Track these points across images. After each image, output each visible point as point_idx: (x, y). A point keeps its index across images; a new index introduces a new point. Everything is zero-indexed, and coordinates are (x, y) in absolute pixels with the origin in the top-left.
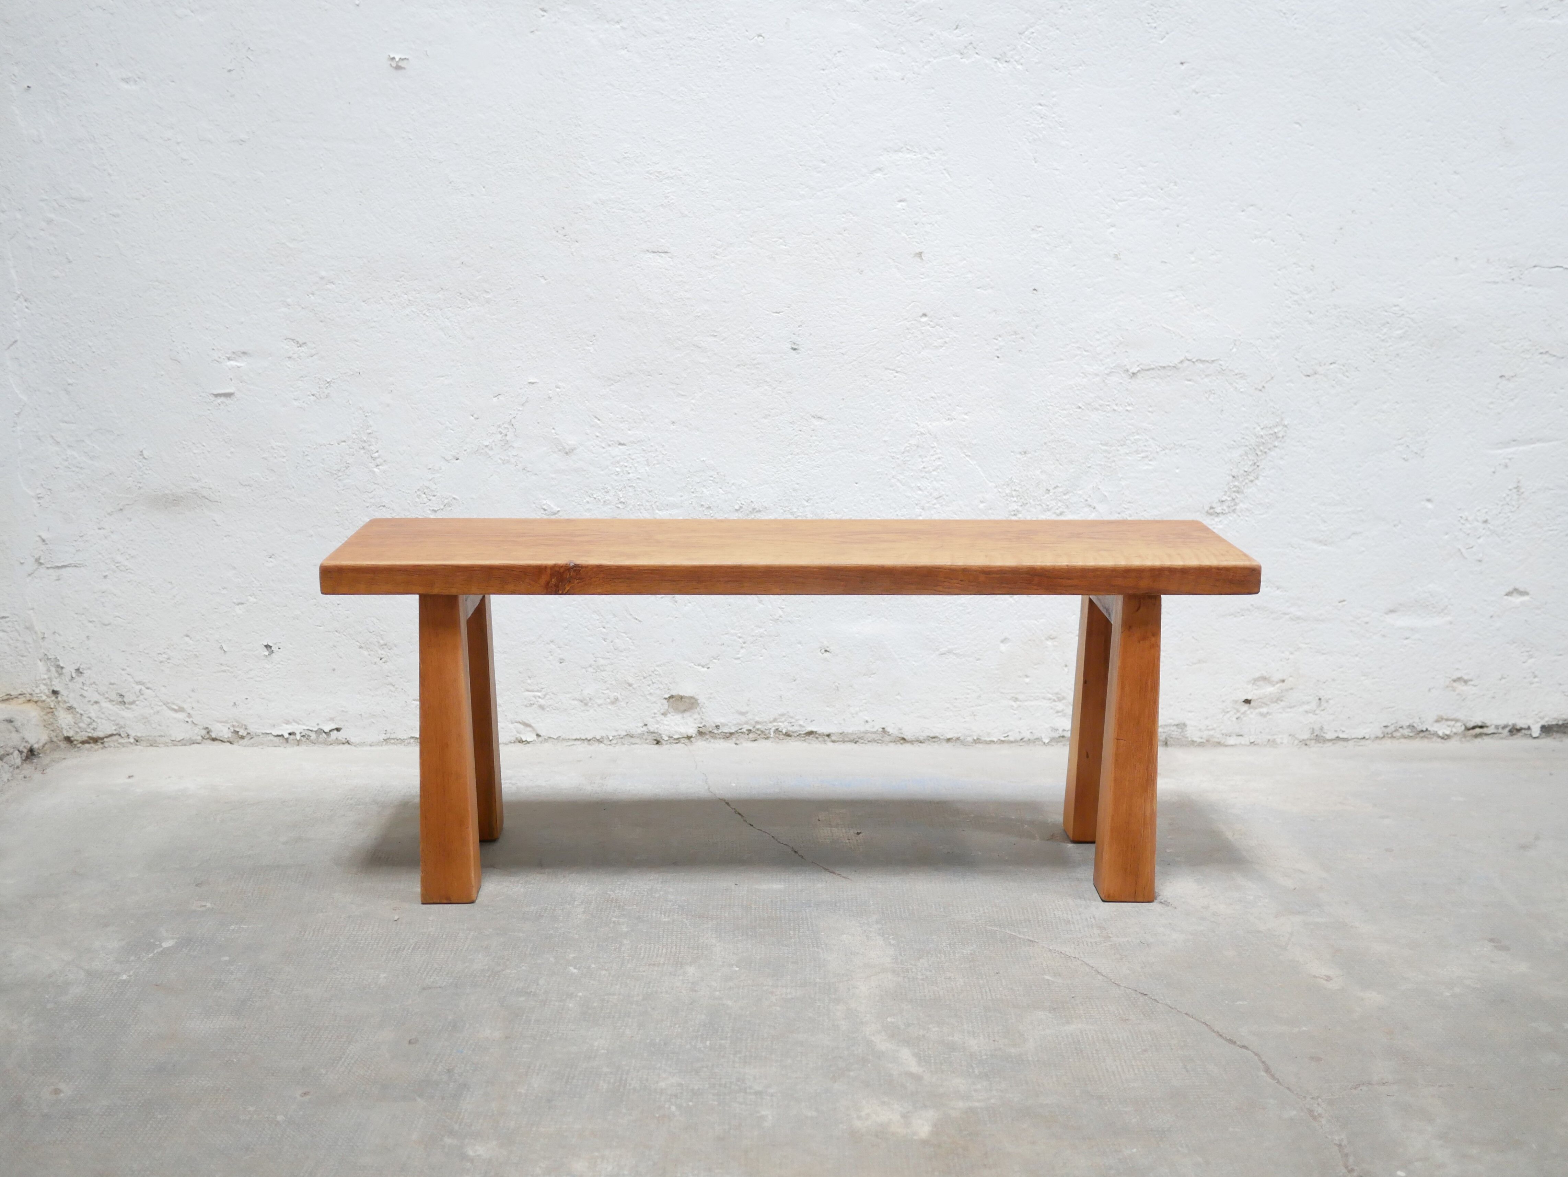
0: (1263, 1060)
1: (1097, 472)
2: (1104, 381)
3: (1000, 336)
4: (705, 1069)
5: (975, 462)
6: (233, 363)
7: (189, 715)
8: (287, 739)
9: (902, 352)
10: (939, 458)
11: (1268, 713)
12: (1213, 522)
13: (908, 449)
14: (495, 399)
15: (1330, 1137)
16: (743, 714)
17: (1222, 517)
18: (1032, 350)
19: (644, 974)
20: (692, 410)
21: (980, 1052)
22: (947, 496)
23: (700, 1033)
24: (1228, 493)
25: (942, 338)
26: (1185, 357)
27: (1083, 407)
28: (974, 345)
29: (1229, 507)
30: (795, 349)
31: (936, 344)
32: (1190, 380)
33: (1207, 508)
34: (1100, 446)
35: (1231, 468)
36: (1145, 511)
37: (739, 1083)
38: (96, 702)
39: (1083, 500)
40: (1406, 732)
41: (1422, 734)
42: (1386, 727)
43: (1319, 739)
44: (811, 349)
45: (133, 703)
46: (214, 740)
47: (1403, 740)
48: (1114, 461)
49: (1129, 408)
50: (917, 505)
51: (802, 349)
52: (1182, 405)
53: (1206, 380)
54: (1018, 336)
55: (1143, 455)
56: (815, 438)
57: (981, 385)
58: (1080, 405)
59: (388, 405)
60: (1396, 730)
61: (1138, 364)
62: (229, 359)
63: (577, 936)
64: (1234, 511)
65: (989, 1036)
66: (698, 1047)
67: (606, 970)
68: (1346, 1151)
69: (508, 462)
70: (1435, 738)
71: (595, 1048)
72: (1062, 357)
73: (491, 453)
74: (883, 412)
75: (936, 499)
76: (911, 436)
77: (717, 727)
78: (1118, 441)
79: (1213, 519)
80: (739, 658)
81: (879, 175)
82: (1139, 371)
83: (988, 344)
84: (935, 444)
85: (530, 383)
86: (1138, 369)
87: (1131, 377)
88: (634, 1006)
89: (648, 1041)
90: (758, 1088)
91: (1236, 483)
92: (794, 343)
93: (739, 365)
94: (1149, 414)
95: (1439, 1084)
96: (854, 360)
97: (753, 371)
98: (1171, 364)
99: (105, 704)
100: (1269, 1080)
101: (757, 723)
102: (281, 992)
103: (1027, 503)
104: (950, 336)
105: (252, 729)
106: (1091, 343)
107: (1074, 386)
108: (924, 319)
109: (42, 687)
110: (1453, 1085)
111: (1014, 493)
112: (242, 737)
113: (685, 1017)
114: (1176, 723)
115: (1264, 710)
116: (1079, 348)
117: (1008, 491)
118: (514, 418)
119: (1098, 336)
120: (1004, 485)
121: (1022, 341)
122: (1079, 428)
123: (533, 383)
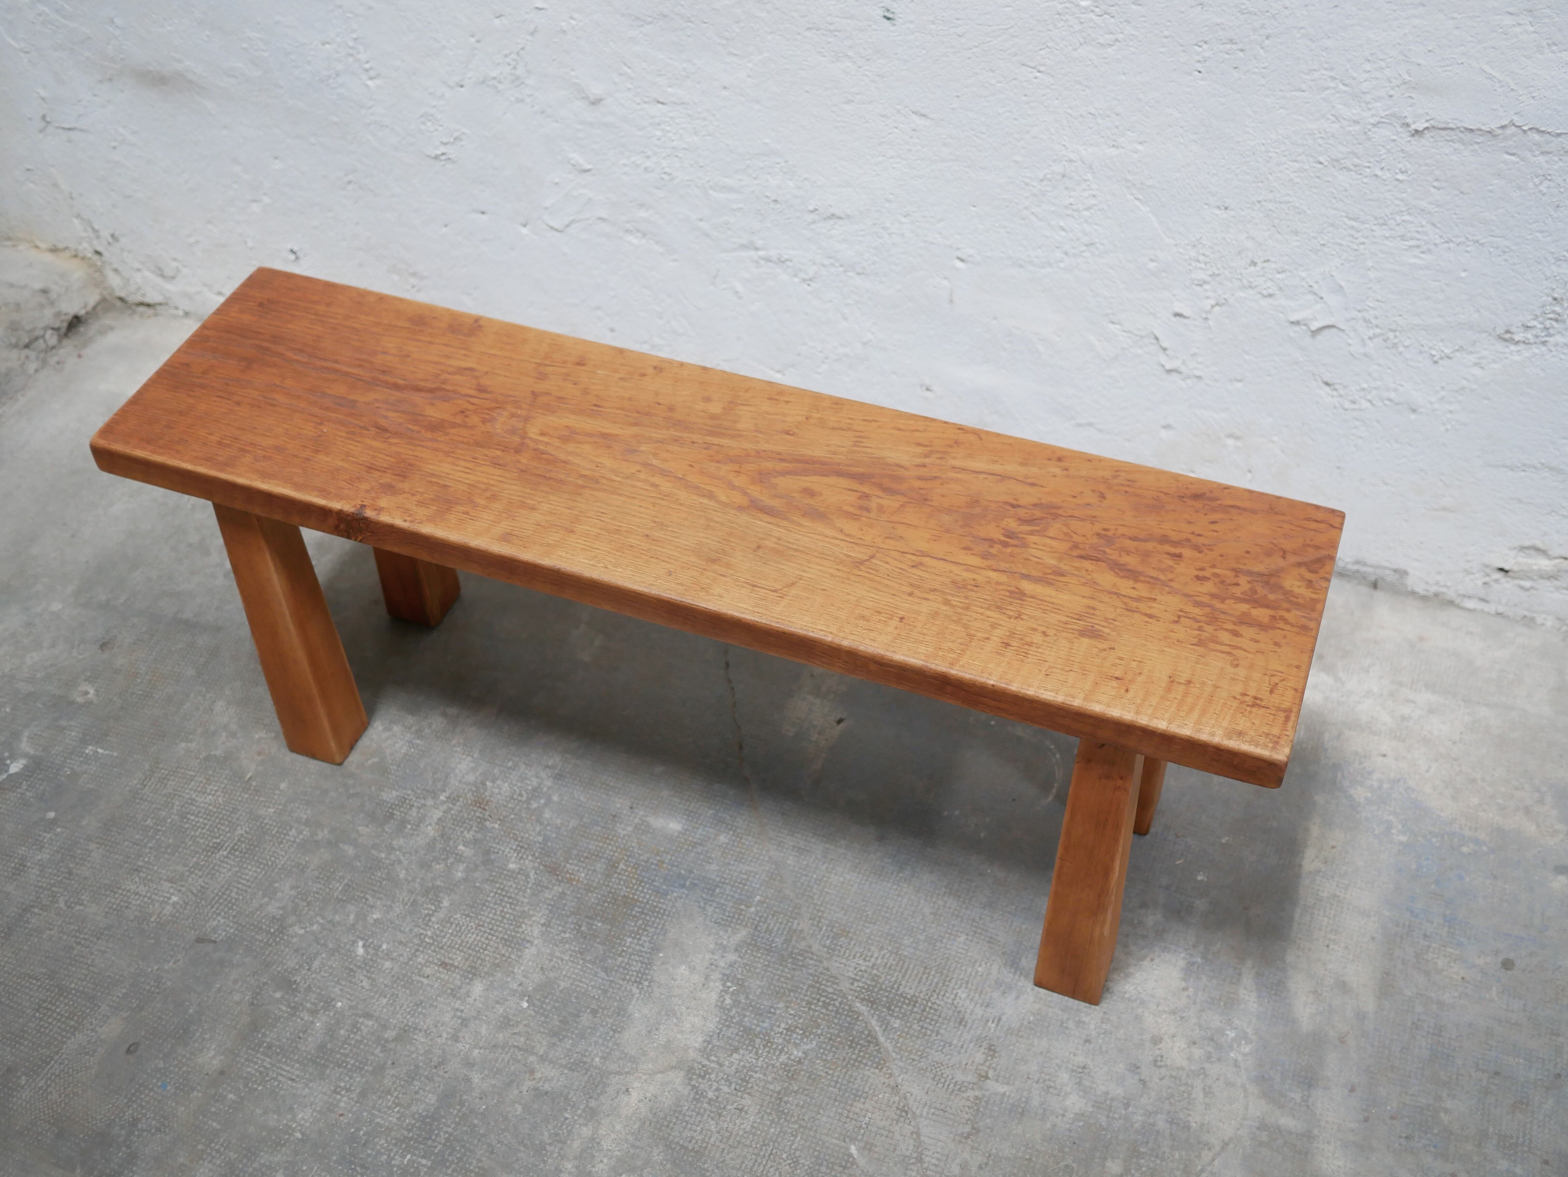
1: (1334, 253)
2: (1366, 133)
3: (1206, 42)
5: (1148, 209)
9: (1049, 45)
10: (1094, 196)
11: (1532, 588)
12: (1507, 350)
13: (1049, 176)
14: (497, 21)
17: (1521, 347)
18: (1256, 70)
20: (749, 76)
22: (1102, 244)
24: (1540, 319)
25: (1112, 33)
26: (1512, 121)
27: (1326, 163)
28: (1162, 50)
29: (1537, 337)
30: (889, 19)
31: (1102, 41)
32: (1513, 154)
33: (1500, 331)
34: (1345, 219)
35: (1554, 287)
36: (1400, 315)
38: (139, 270)
39: (1306, 285)
44: (911, 22)
45: (173, 278)
48: (1363, 243)
49: (1399, 177)
50: (1057, 248)
51: (900, 20)
52: (1490, 188)
53: (1542, 159)
54: (1235, 47)
55: (1412, 243)
56: (916, 141)
57: (1168, 107)
58: (1321, 159)
59: (370, 8)
61: (1428, 118)
63: (403, 874)
64: (1544, 343)
69: (522, 101)
71: (294, 1126)
72: (1304, 87)
73: (500, 87)
74: (1015, 122)
75: (1086, 245)
76: (1054, 161)
78: (1376, 218)
79: (1507, 347)
82: (1427, 128)
83: (1184, 51)
84: (1089, 176)
85: (537, 8)
86: (1427, 125)
87: (1413, 135)
88: (378, 1050)
89: (353, 1130)
91: (1557, 309)
92: (888, 10)
93: (809, 29)
94: (1433, 190)
96: (976, 47)
97: (830, 40)
98: (1483, 128)
103: (1219, 275)
104: (1125, 32)
106: (1355, 75)
107: (1316, 132)
109: (85, 245)
111: (1201, 258)
114: (1395, 566)
115: (1526, 584)
116: (1333, 78)
117: (1193, 254)
118: (523, 49)
119: (1368, 66)
120: (1188, 245)
121: (1241, 54)
122: (1315, 190)
123: (541, 9)
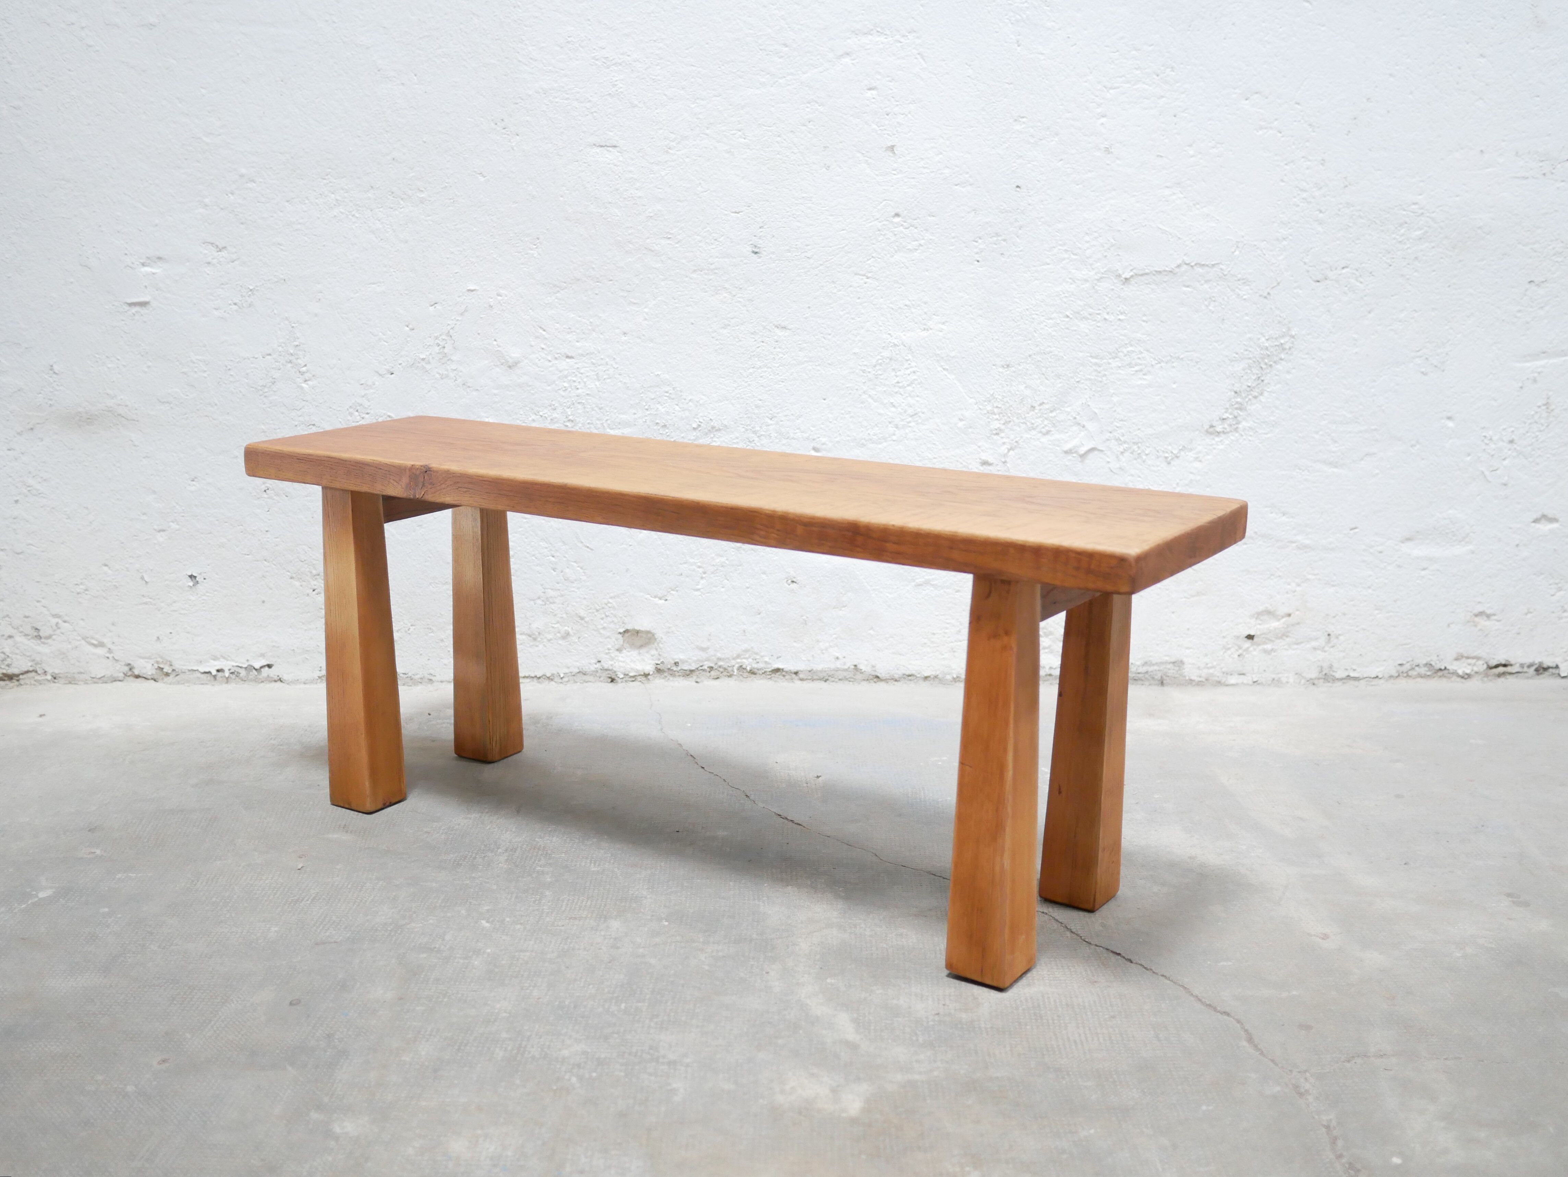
0: (1246, 1028)
1: (1086, 387)
2: (1094, 287)
3: (980, 239)
4: (616, 1036)
5: (954, 377)
6: (148, 269)
7: (110, 651)
8: (215, 676)
9: (873, 255)
10: (914, 372)
11: (1272, 650)
12: (1214, 442)
13: (880, 361)
14: (431, 308)
15: (1316, 1117)
16: (704, 649)
17: (1223, 436)
18: (1016, 253)
19: (563, 928)
20: (646, 319)
21: (927, 1018)
22: (923, 413)
23: (615, 995)
24: (1230, 410)
25: (917, 240)
26: (1183, 261)
27: (1071, 316)
28: (952, 248)
29: (1230, 425)
30: (756, 253)
31: (909, 247)
32: (1188, 286)
33: (1206, 427)
34: (1090, 358)
35: (1233, 382)
36: (1139, 429)
37: (651, 1051)
38: (10, 637)
39: (1071, 418)
40: (1423, 670)
41: (1440, 673)
42: (1401, 665)
43: (1328, 677)
44: (773, 253)
45: (49, 637)
46: (137, 677)
47: (1419, 680)
48: (1105, 375)
49: (1121, 317)
50: (890, 423)
51: (765, 253)
52: (1179, 314)
53: (1206, 286)
54: (1000, 238)
55: (1137, 368)
56: (779, 350)
57: (960, 292)
58: (1068, 313)
59: (316, 315)
60: (1413, 669)
61: (1132, 268)
62: (143, 265)
63: (495, 887)
64: (1236, 430)
65: (939, 1000)
66: (611, 1010)
67: (521, 924)
68: (1335, 1133)
69: (447, 376)
70: (1454, 678)
71: (496, 1011)
72: (1048, 261)
73: (428, 367)
74: (853, 321)
75: (911, 416)
76: (883, 348)
77: (676, 664)
78: (1110, 353)
79: (1213, 439)
80: (698, 590)
81: (846, 60)
82: (1132, 276)
83: (966, 247)
84: (910, 357)
85: (469, 290)
86: (1131, 273)
87: (1124, 284)
88: (547, 964)
89: (557, 1003)
90: (672, 1057)
91: (1239, 400)
92: (756, 246)
93: (695, 271)
94: (1144, 324)
95: (1445, 1057)
96: (821, 265)
97: (711, 277)
98: (1167, 269)
99: (19, 639)
100: (1251, 1050)
101: (719, 659)
102: (159, 947)
103: (1010, 422)
104: (926, 238)
105: (177, 665)
106: (1080, 245)
107: (1061, 293)
108: (897, 220)
110: (1460, 1058)
111: (996, 410)
112: (167, 674)
113: (602, 976)
114: (1173, 660)
115: (1268, 647)
116: (1066, 251)
117: (989, 408)
118: (452, 328)
119: (1087, 238)
120: (985, 401)
121: (1004, 243)
122: (1067, 339)
123: (472, 291)
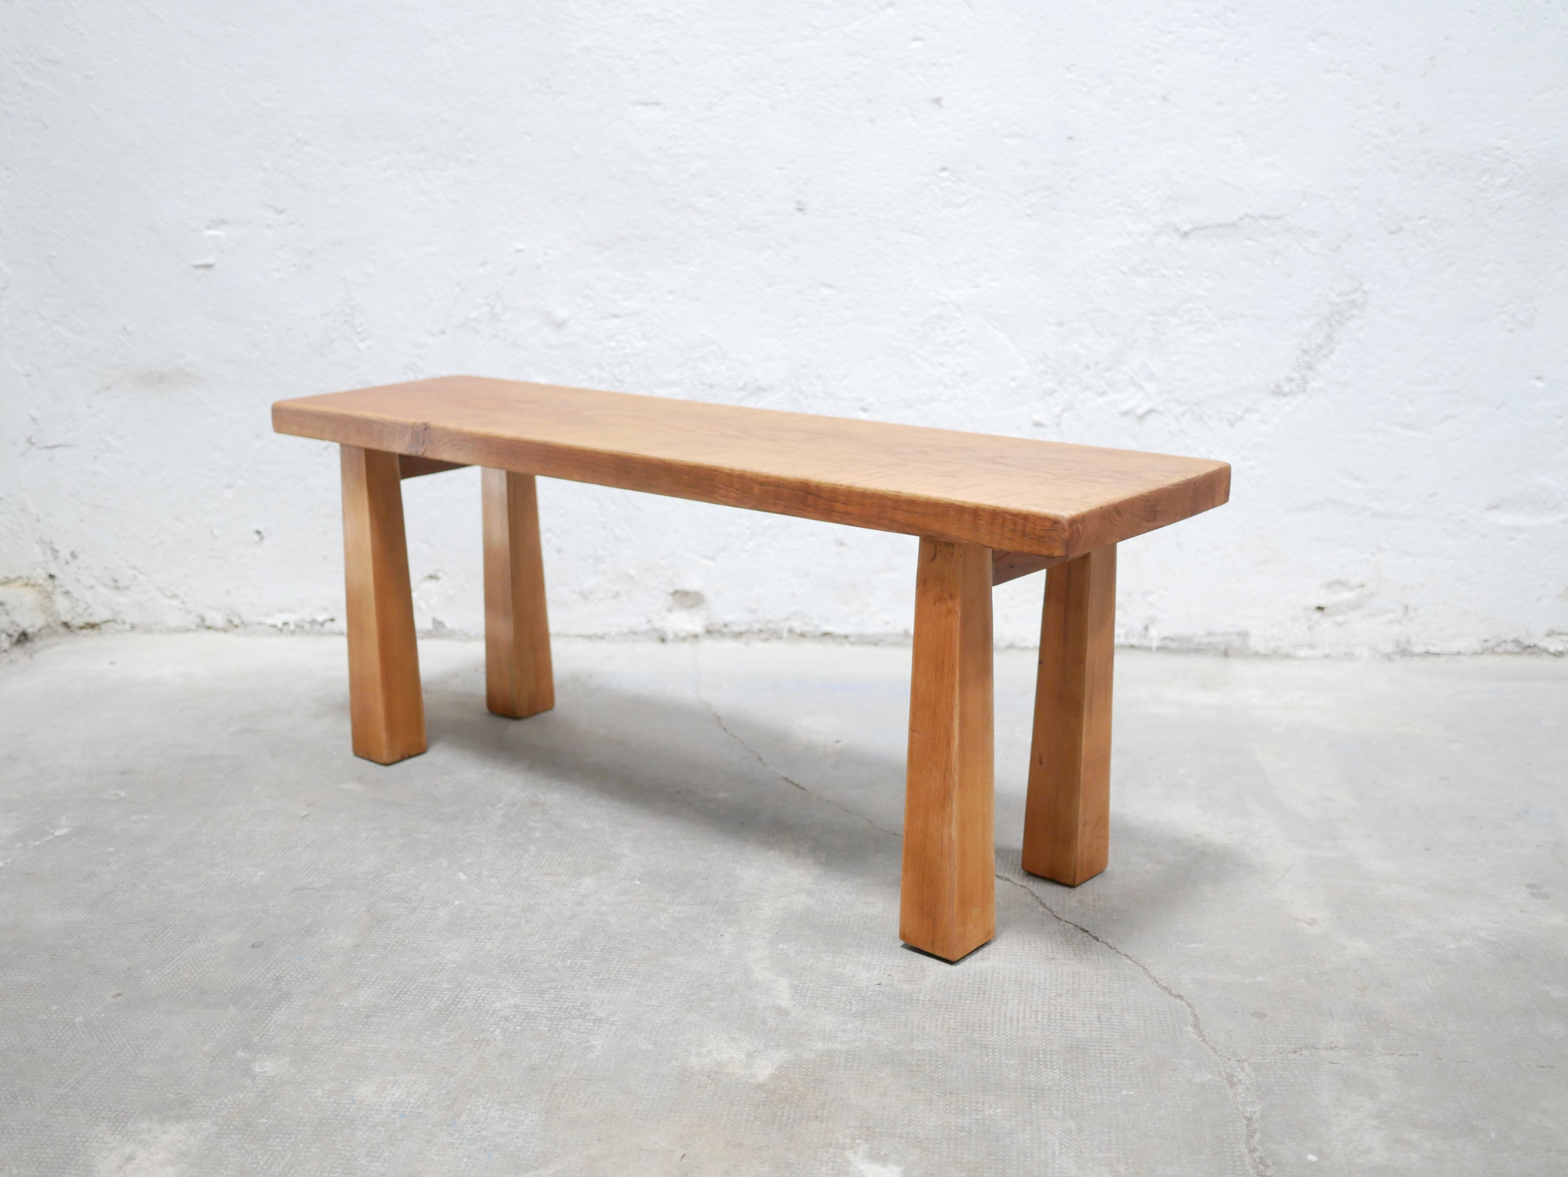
0: (1196, 1013)
1: (1144, 346)
2: (1151, 241)
3: (1031, 192)
4: (552, 991)
5: (1004, 335)
6: (212, 232)
7: (183, 602)
8: (281, 630)
9: (920, 211)
10: (964, 331)
11: (1345, 622)
12: (1280, 403)
13: (928, 320)
14: (481, 269)
15: (1241, 1108)
16: (753, 611)
17: (1290, 398)
18: (1068, 207)
19: (535, 883)
20: (691, 278)
21: (867, 988)
22: (973, 373)
23: (565, 951)
24: (1297, 370)
25: (965, 195)
26: (1246, 213)
27: (1127, 272)
28: (1002, 202)
29: (1298, 386)
30: (800, 210)
31: (957, 202)
32: (1251, 240)
33: (1272, 387)
34: (1148, 316)
35: (1301, 340)
36: (1200, 390)
37: (582, 1008)
38: (92, 587)
39: (1128, 378)
40: (1510, 647)
41: (1529, 650)
42: (1486, 641)
43: (1405, 652)
44: (818, 209)
45: (127, 588)
46: (209, 628)
47: (1506, 657)
48: (1163, 333)
49: (1181, 272)
50: (939, 383)
51: (809, 210)
53: (1271, 239)
54: (1051, 192)
55: (1197, 326)
56: (825, 308)
57: (1010, 247)
58: (1124, 269)
59: (371, 276)
60: (1498, 645)
61: (1191, 221)
62: (208, 228)
63: (483, 841)
64: (1305, 390)
65: (885, 970)
66: (556, 966)
67: (497, 878)
68: (1255, 1126)
69: (497, 336)
70: (1545, 655)
71: (445, 962)
72: (1102, 214)
73: (478, 327)
75: (961, 376)
76: (931, 306)
77: (726, 625)
78: (1169, 310)
79: (1280, 400)
80: (747, 551)
81: (890, 11)
82: (1192, 230)
83: (1017, 201)
84: (959, 315)
85: (517, 250)
86: (1191, 227)
87: (1183, 237)
88: (508, 918)
89: (506, 957)
90: (599, 1014)
91: (1307, 359)
92: (800, 203)
93: (739, 228)
94: (1204, 279)
95: (1400, 1053)
96: (867, 221)
97: (755, 235)
98: (1229, 222)
99: (100, 589)
100: (1195, 1037)
101: (769, 621)
102: (149, 887)
103: (1064, 382)
104: (974, 192)
105: (247, 617)
106: (1136, 198)
107: (1116, 248)
108: (944, 174)
109: (39, 571)
110: (1417, 1055)
111: (1049, 370)
112: (237, 626)
113: (558, 932)
114: (1238, 631)
115: (1340, 618)
116: (1122, 204)
117: (1042, 368)
118: (501, 288)
119: (1143, 191)
120: (1037, 361)
121: (1056, 197)
122: (1122, 296)
123: (520, 251)
